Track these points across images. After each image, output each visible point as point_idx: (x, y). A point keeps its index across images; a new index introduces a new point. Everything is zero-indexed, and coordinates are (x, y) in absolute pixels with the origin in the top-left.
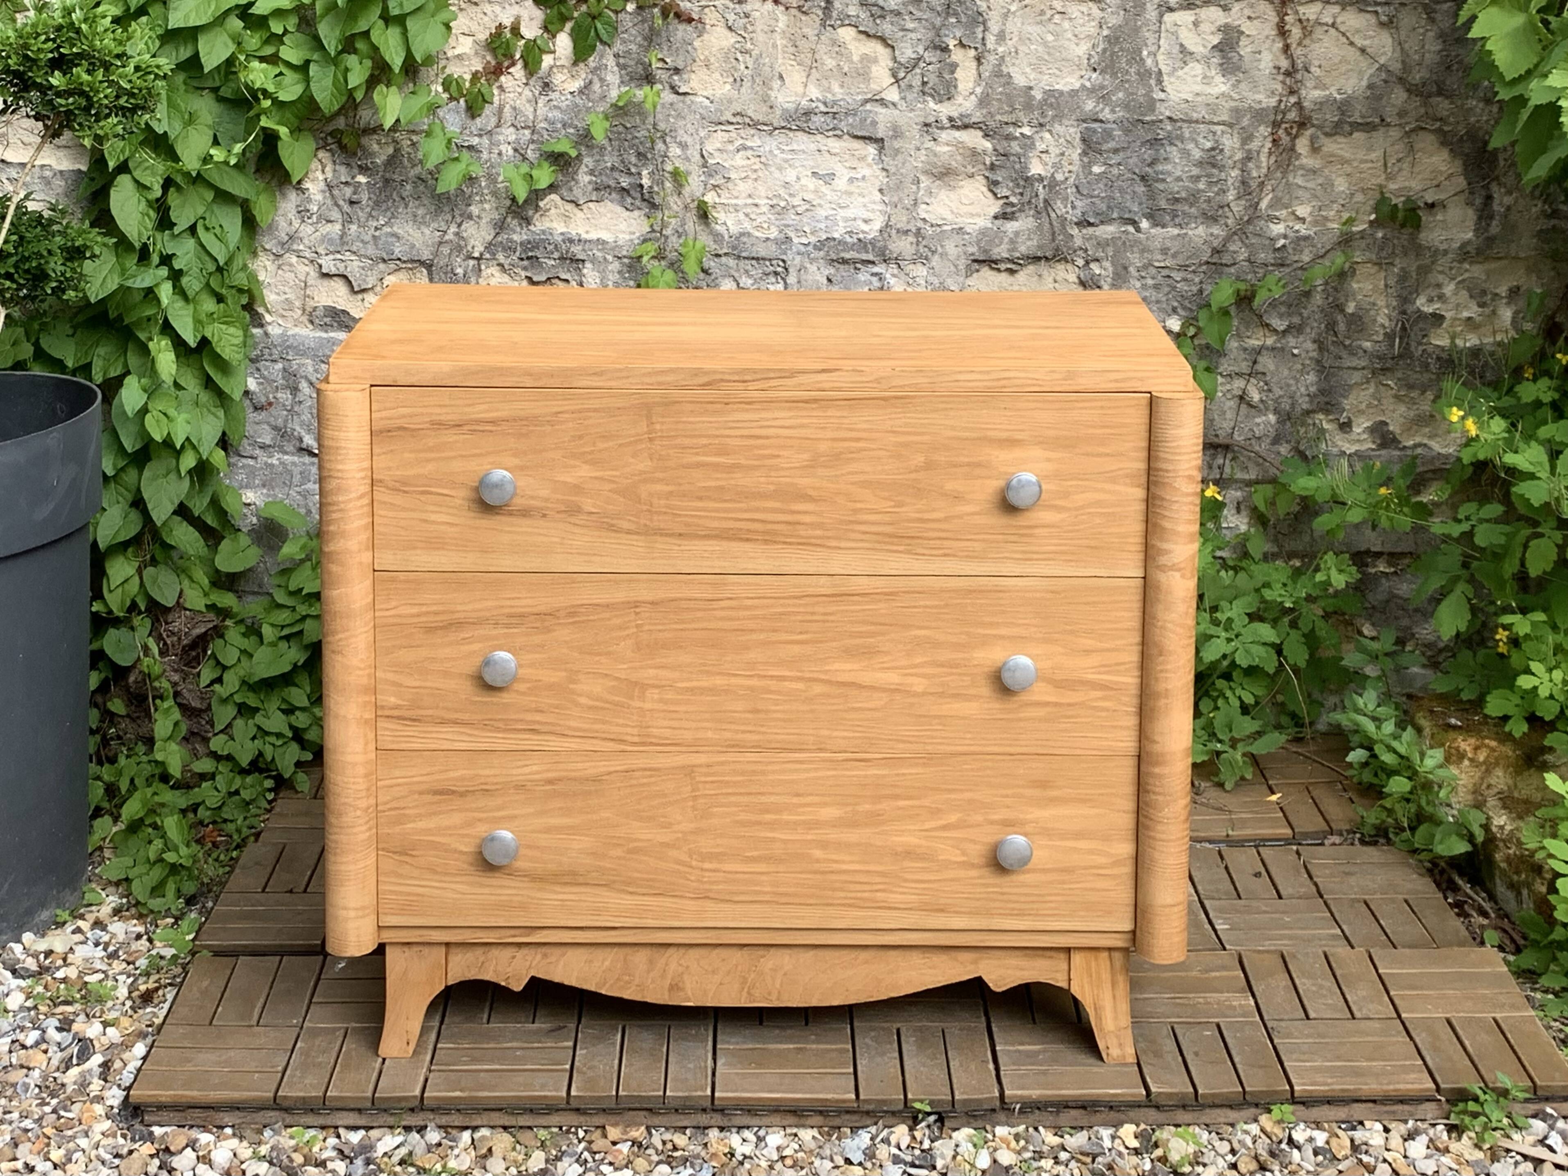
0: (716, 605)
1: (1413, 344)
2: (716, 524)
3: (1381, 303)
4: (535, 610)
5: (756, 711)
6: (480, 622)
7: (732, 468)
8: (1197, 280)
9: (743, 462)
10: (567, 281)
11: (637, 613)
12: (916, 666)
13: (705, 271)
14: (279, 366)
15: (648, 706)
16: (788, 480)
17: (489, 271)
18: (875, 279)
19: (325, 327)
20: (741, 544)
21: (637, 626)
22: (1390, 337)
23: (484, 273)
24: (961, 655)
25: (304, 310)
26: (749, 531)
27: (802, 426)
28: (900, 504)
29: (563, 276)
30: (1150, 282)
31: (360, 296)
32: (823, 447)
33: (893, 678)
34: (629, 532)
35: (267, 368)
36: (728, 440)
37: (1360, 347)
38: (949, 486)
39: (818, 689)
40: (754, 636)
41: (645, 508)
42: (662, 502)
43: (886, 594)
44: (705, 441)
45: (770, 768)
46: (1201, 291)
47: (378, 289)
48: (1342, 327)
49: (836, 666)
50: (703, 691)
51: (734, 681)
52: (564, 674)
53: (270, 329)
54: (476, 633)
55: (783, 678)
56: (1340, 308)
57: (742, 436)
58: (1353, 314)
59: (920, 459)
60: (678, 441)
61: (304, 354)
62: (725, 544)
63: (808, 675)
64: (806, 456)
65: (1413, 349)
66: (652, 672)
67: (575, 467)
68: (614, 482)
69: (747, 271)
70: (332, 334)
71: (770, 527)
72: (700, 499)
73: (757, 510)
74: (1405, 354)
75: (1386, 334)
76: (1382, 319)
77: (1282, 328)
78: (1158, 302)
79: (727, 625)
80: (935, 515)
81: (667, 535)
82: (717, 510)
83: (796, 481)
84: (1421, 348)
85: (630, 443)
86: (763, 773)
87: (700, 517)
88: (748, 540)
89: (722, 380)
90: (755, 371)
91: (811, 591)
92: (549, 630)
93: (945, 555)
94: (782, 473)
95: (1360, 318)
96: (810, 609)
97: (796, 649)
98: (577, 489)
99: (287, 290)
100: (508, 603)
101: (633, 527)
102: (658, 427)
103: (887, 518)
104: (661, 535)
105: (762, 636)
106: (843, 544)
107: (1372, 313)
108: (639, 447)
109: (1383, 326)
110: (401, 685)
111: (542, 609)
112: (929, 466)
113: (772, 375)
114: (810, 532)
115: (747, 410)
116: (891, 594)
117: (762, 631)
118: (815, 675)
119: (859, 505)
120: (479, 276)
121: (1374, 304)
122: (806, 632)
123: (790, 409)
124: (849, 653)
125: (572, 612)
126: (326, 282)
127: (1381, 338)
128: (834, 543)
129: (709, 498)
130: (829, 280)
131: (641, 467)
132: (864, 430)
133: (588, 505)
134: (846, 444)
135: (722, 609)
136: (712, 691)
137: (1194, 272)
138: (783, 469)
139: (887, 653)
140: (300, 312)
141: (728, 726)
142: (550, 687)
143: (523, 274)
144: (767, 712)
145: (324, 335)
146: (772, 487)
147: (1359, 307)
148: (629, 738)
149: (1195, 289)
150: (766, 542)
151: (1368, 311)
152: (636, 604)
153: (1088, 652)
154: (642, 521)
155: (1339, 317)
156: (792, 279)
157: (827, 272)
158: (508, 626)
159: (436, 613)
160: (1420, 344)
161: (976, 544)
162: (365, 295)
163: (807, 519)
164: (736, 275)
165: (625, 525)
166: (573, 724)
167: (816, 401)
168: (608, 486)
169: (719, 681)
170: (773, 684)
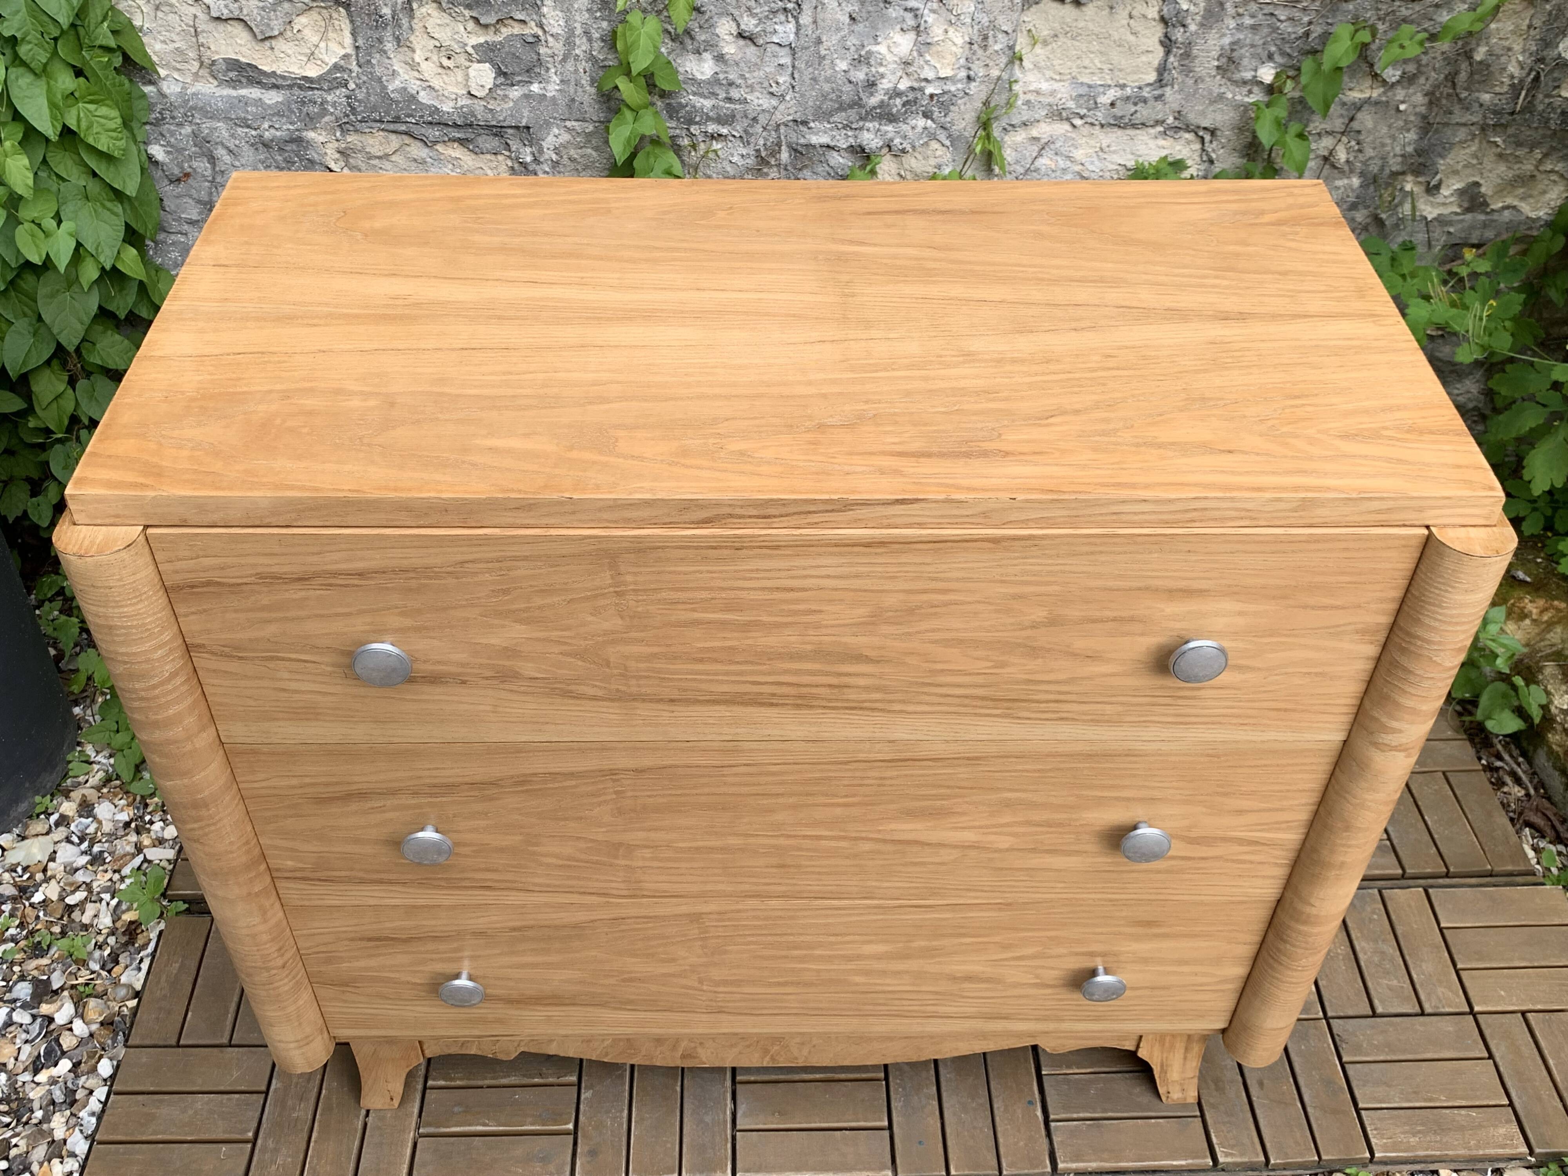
0: (726, 771)
1: (1540, 96)
2: (725, 688)
3: (1517, 47)
4: (467, 779)
5: (783, 866)
6: (393, 792)
7: (746, 627)
8: (1306, 19)
9: (765, 618)
10: (523, 22)
11: (614, 781)
12: (1002, 826)
13: (697, 10)
14: (187, 130)
15: (635, 864)
16: (833, 638)
17: (423, 10)
18: (909, 16)
19: (233, 83)
20: (762, 709)
21: (616, 793)
22: (1516, 89)
23: (417, 14)
24: (1065, 816)
25: (202, 63)
26: (774, 695)
27: (857, 576)
28: (1003, 665)
29: (519, 16)
30: (1248, 21)
31: (267, 43)
32: (891, 601)
33: (970, 836)
34: (594, 698)
35: (172, 134)
36: (744, 594)
37: (1477, 100)
38: (1080, 644)
39: (867, 846)
40: (781, 800)
41: (615, 671)
42: (642, 665)
43: (968, 759)
44: (704, 595)
45: (798, 914)
46: (1307, 34)
47: (289, 34)
48: (1463, 76)
49: (893, 826)
50: (712, 849)
51: (751, 840)
52: (519, 838)
53: (165, 87)
54: (389, 803)
55: (819, 838)
56: (1468, 55)
57: (763, 589)
58: (1481, 62)
59: (1039, 614)
60: (664, 595)
61: (213, 116)
62: (738, 710)
63: (854, 835)
64: (862, 611)
65: (1536, 102)
66: (641, 835)
67: (503, 626)
68: (566, 643)
69: (749, 9)
70: (243, 92)
71: (804, 690)
72: (701, 661)
73: (786, 672)
74: (1529, 107)
75: (1512, 86)
76: (1513, 69)
77: (1394, 80)
78: (1252, 46)
79: (744, 790)
80: (1051, 677)
81: (651, 701)
82: (727, 673)
83: (844, 640)
84: (1547, 101)
85: (587, 598)
86: (792, 918)
87: (701, 681)
88: (772, 705)
89: (731, 516)
90: (783, 503)
91: (862, 756)
92: (491, 799)
93: (1062, 719)
94: (824, 631)
95: (1489, 66)
96: (858, 774)
97: (838, 811)
98: (510, 652)
99: (175, 38)
100: (427, 773)
101: (600, 693)
102: (629, 578)
103: (980, 680)
104: (644, 700)
105: (791, 800)
106: (911, 708)
107: (1503, 59)
108: (602, 602)
109: (1512, 77)
110: (297, 851)
111: (478, 778)
112: (1053, 622)
113: (813, 508)
114: (864, 696)
115: (770, 557)
116: (977, 758)
117: (791, 795)
118: (864, 835)
119: (939, 666)
120: (412, 17)
121: (1509, 49)
122: (854, 796)
123: (841, 554)
124: (911, 814)
125: (522, 781)
126: (221, 27)
127: (1505, 89)
128: (897, 707)
129: (716, 661)
130: (852, 19)
131: (606, 626)
132: (958, 580)
133: (528, 669)
134: (925, 597)
135: (736, 775)
136: (724, 850)
137: (1304, 9)
138: (826, 627)
139: (963, 814)
140: (196, 64)
141: (746, 880)
142: (502, 850)
143: (467, 13)
144: (800, 866)
145: (234, 93)
146: (809, 647)
147: (1490, 53)
148: (615, 892)
149: (1301, 31)
150: (798, 706)
151: (1498, 57)
152: (613, 772)
153: (1240, 812)
154: (614, 687)
155: (1464, 66)
156: (806, 19)
157: (850, 8)
158: (431, 795)
159: (327, 785)
160: (1548, 96)
161: (1108, 707)
162: (274, 42)
163: (862, 682)
164: (736, 13)
165: (591, 691)
166: (537, 880)
167: (882, 544)
168: (556, 649)
169: (733, 841)
170: (807, 843)
